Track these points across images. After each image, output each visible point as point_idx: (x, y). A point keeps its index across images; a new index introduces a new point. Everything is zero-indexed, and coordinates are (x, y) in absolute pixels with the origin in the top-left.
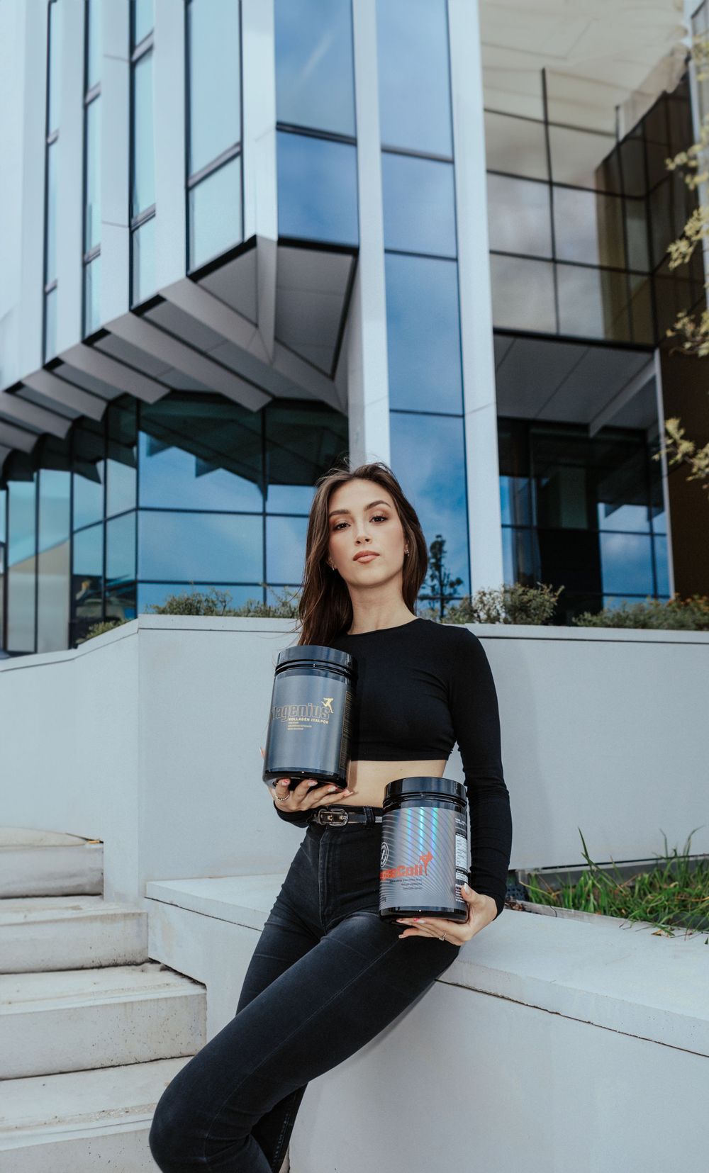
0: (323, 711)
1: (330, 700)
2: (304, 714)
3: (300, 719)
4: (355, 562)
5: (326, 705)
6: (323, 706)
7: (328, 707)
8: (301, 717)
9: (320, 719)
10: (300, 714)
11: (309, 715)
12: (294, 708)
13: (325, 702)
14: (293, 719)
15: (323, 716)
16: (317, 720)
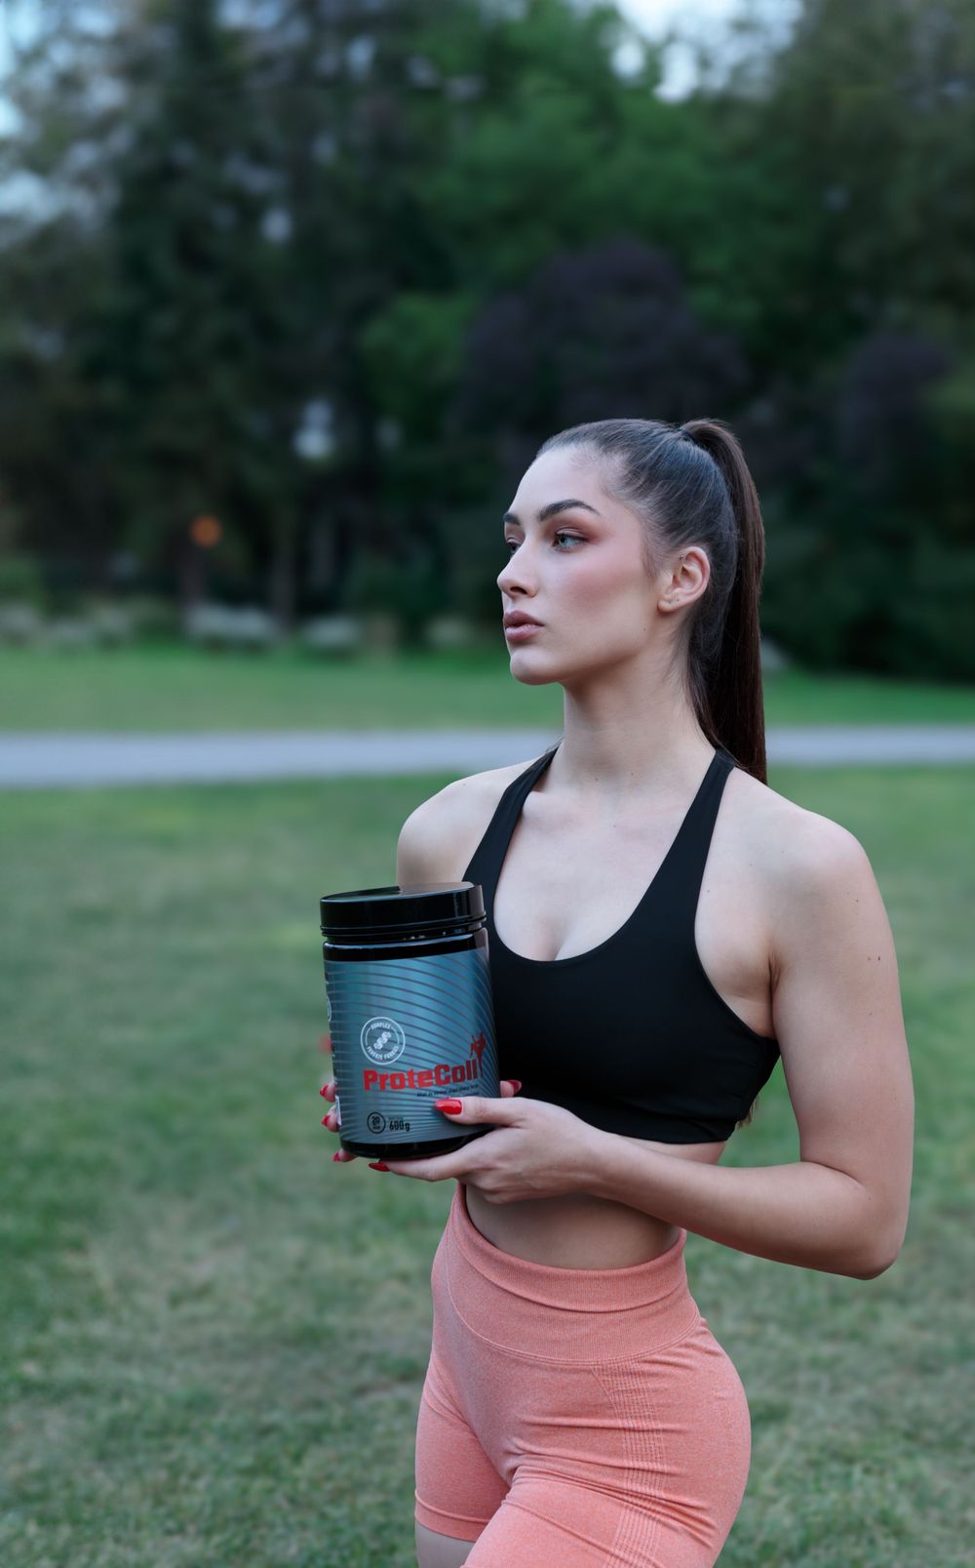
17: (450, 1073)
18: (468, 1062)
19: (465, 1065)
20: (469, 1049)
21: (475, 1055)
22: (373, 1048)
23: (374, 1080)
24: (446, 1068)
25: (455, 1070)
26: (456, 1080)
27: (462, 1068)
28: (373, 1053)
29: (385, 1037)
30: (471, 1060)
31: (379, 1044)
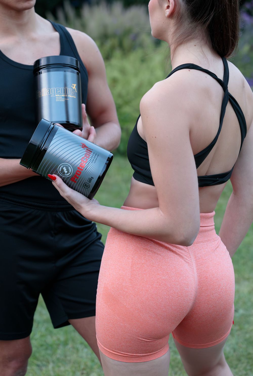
17: (85, 158)
18: (86, 151)
19: (86, 152)
20: (82, 149)
21: (86, 148)
22: (66, 174)
23: (74, 179)
24: (83, 158)
25: (85, 156)
26: (88, 157)
27: (86, 154)
28: (67, 175)
29: (65, 169)
30: (86, 150)
31: (66, 172)
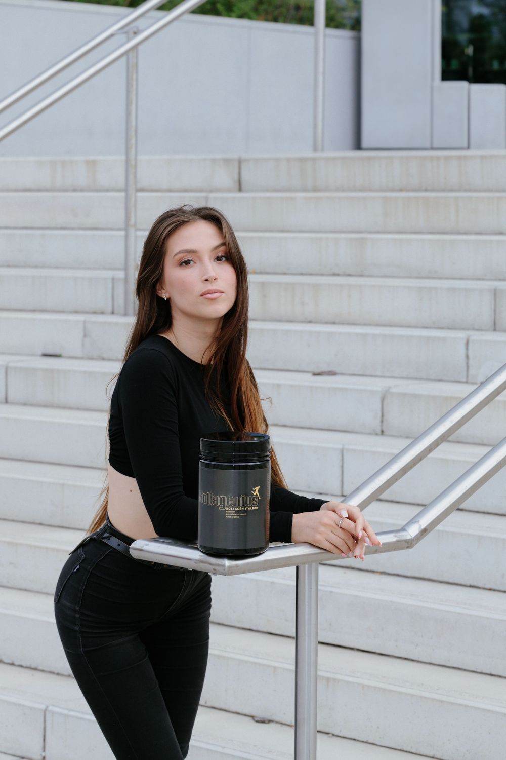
0: (254, 500)
1: (257, 488)
2: (239, 504)
3: (236, 509)
4: (201, 297)
5: (255, 494)
6: (253, 495)
7: (257, 495)
8: (237, 507)
9: (252, 507)
10: (235, 505)
11: (243, 504)
12: (230, 499)
13: (254, 491)
14: (230, 509)
15: (253, 503)
16: (249, 509)
